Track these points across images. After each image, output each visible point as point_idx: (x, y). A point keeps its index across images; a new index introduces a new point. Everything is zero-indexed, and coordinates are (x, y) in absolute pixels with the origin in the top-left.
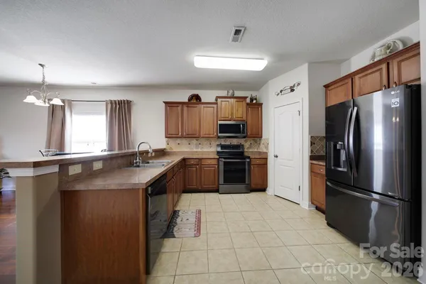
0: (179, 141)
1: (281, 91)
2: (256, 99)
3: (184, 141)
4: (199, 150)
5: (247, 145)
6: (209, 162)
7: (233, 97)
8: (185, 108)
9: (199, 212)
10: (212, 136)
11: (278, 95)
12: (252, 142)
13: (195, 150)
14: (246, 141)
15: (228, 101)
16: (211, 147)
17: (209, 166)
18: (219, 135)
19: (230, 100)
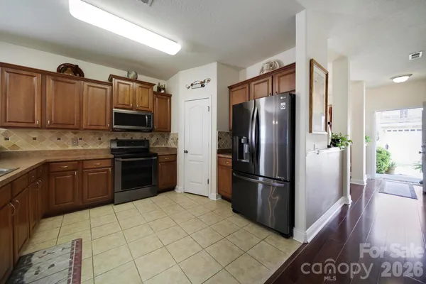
1: (192, 85)
2: (164, 89)
3: (48, 134)
4: (79, 147)
5: (153, 140)
6: (98, 164)
7: (135, 80)
8: (50, 82)
9: (79, 243)
11: (189, 88)
12: (159, 137)
13: (70, 148)
14: (152, 136)
15: (129, 85)
16: (101, 143)
17: (97, 169)
18: (115, 127)
19: (131, 83)
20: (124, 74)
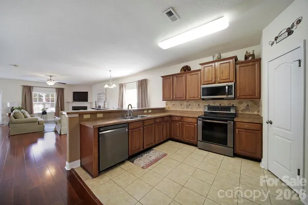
0: (174, 103)
1: (276, 40)
2: (253, 55)
3: (178, 103)
4: (189, 110)
5: (242, 107)
6: (190, 120)
7: (219, 60)
8: (175, 78)
9: (165, 155)
10: (196, 98)
11: (272, 44)
12: (250, 103)
13: (185, 110)
14: (241, 103)
15: (212, 66)
16: (200, 107)
17: (189, 123)
18: (202, 97)
19: (213, 64)
20: (210, 59)
